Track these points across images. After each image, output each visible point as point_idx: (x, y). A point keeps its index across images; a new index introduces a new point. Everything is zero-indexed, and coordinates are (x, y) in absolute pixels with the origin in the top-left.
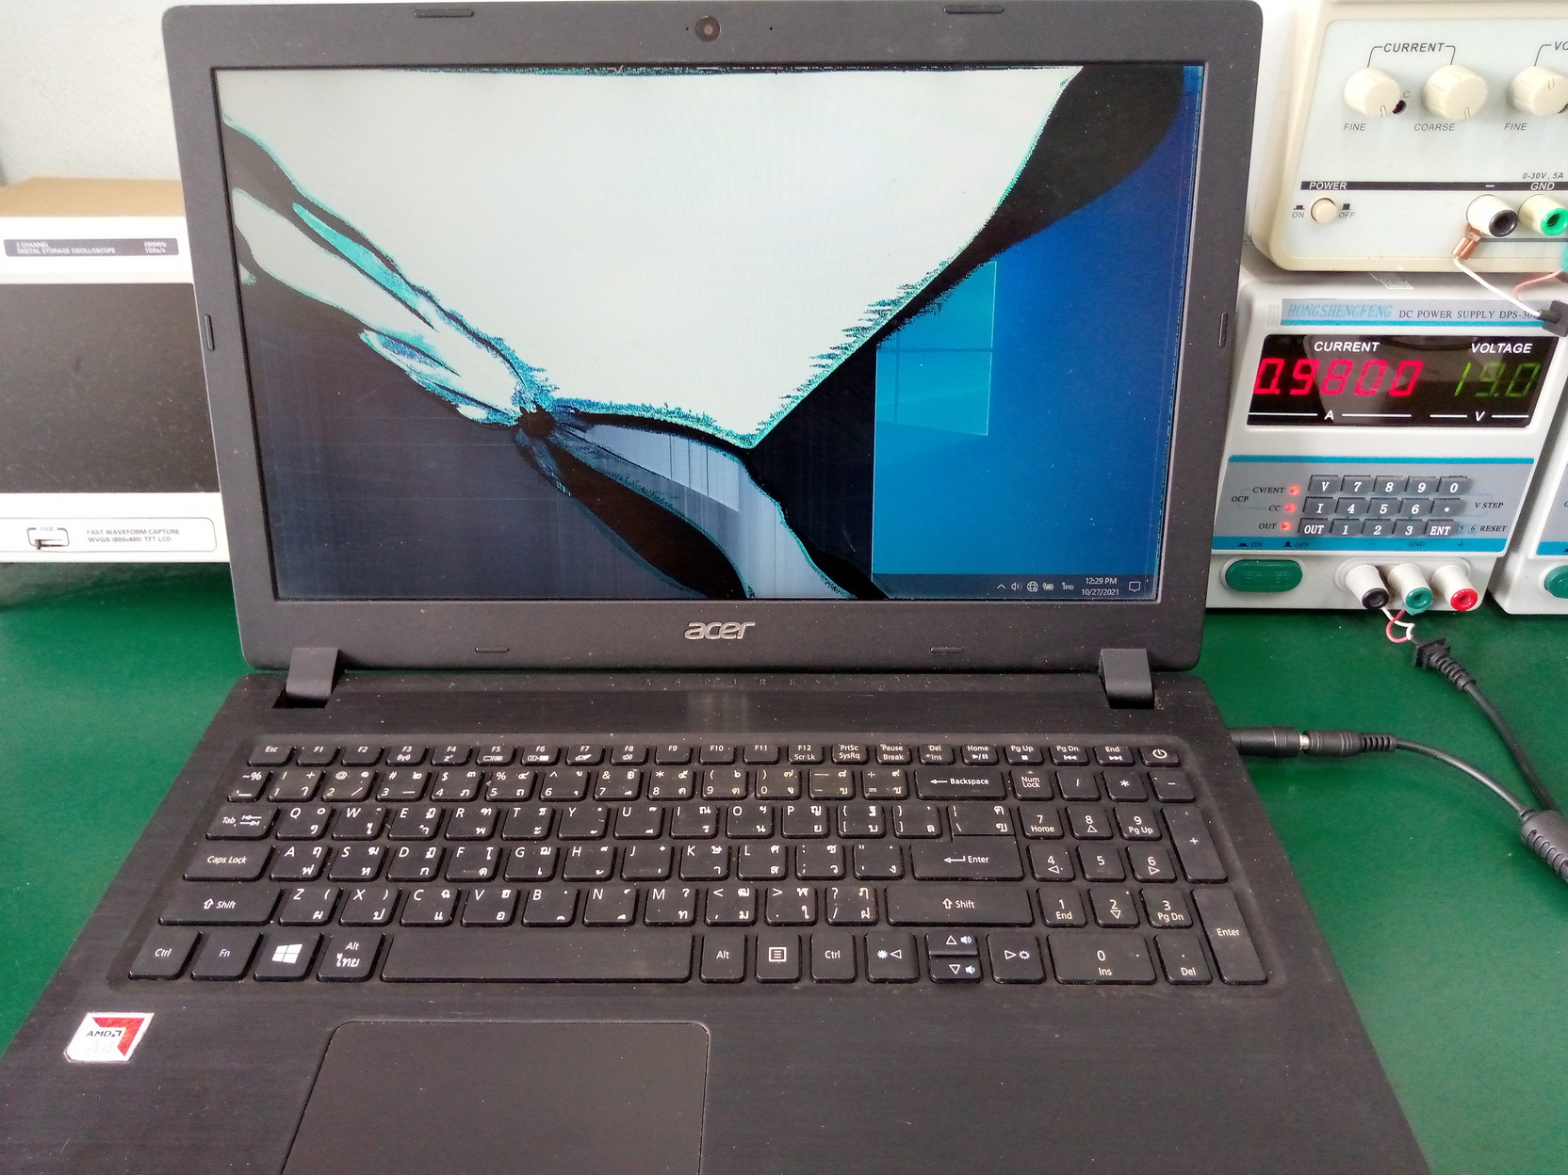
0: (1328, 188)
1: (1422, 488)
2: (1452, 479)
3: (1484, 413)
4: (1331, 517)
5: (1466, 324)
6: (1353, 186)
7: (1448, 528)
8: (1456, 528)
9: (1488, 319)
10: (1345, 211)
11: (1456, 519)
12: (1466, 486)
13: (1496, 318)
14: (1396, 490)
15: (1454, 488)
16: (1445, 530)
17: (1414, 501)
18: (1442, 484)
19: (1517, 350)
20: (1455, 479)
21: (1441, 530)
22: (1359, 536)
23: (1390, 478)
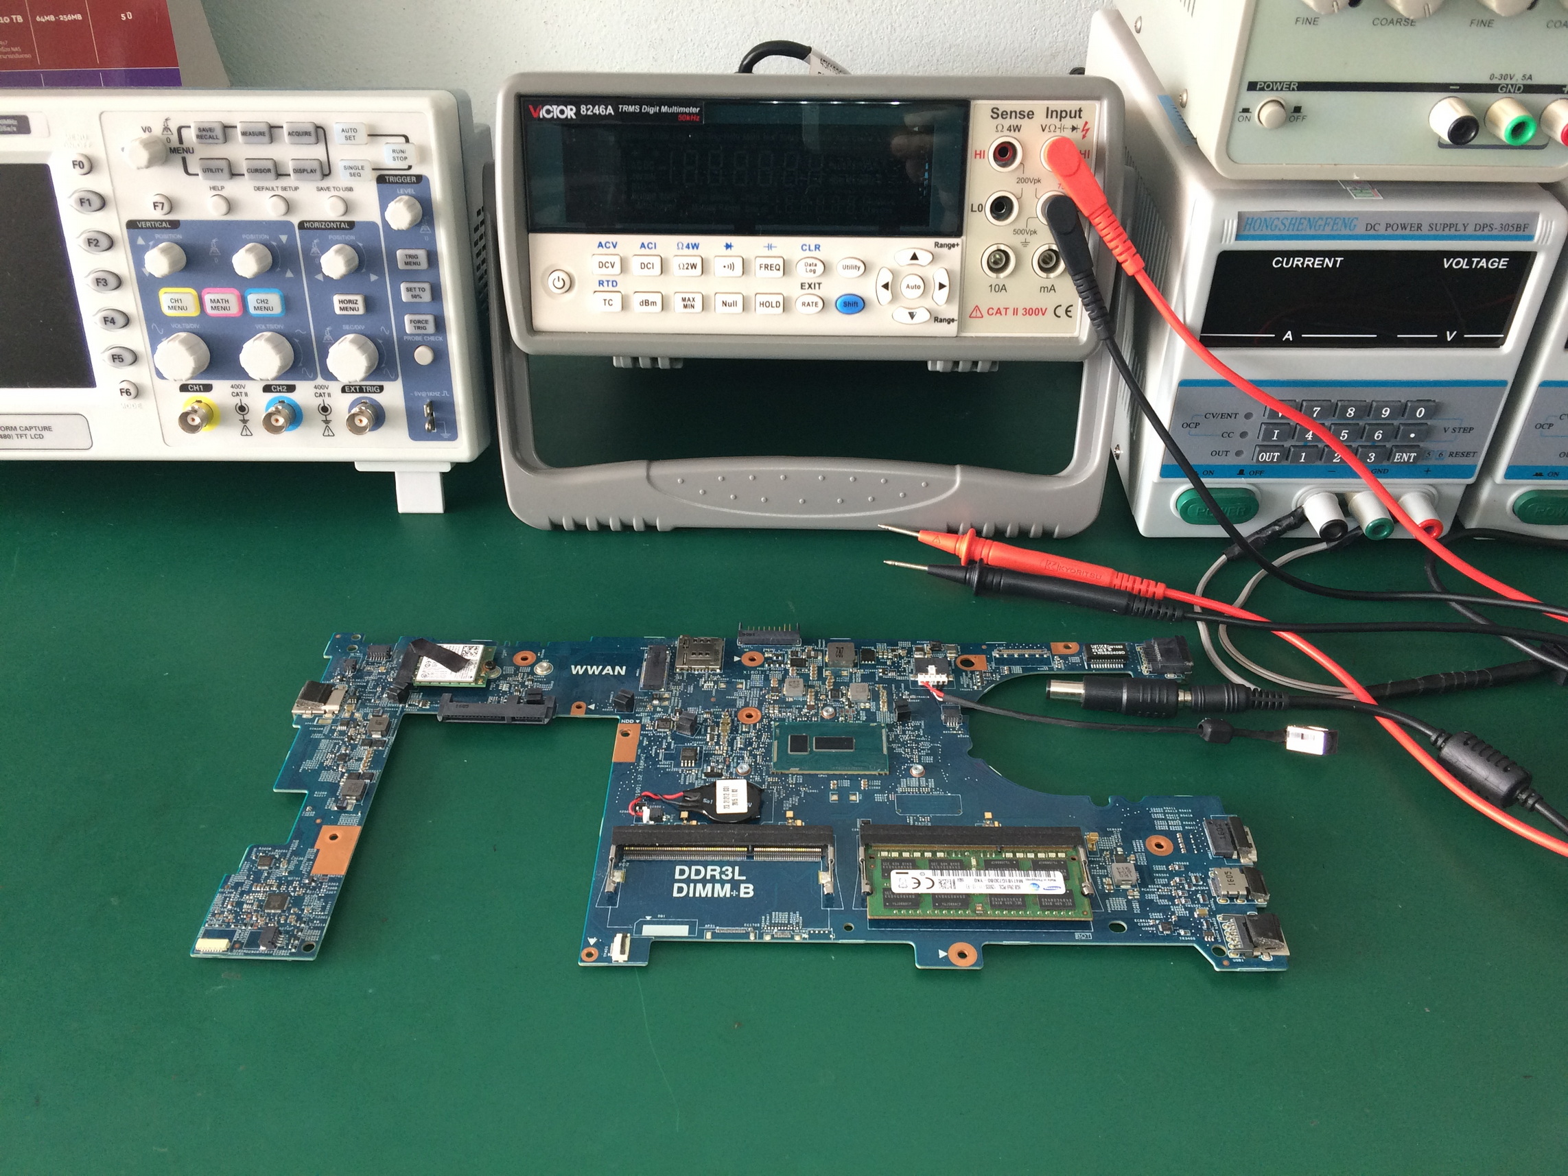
0: (1277, 90)
1: (1386, 412)
2: (1416, 404)
3: (1455, 332)
4: (1287, 444)
5: (1436, 238)
6: (1305, 86)
7: (1413, 455)
8: (1422, 454)
9: (1462, 233)
10: (1296, 115)
11: (1422, 445)
12: (1434, 410)
13: (1470, 230)
14: (1356, 416)
15: (1421, 412)
16: (1410, 457)
17: (1375, 427)
18: (1408, 408)
19: (1492, 265)
20: (1422, 403)
21: (1405, 457)
22: (1319, 463)
23: (1351, 403)
